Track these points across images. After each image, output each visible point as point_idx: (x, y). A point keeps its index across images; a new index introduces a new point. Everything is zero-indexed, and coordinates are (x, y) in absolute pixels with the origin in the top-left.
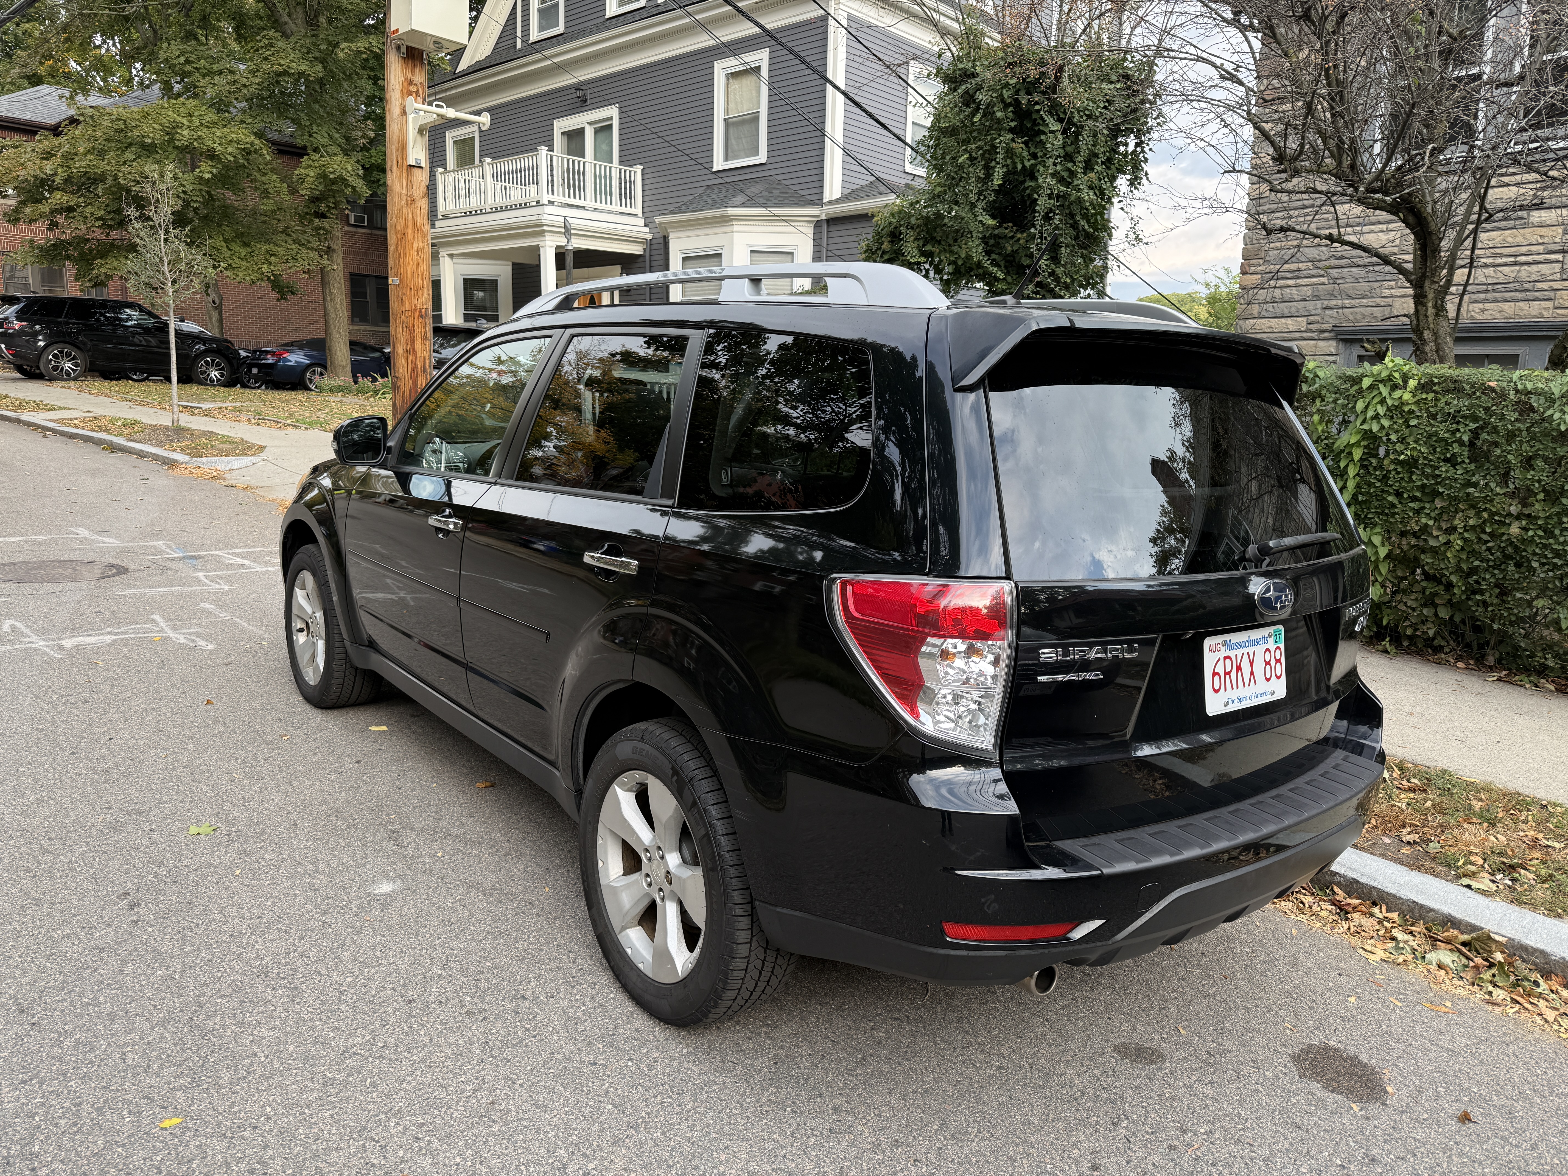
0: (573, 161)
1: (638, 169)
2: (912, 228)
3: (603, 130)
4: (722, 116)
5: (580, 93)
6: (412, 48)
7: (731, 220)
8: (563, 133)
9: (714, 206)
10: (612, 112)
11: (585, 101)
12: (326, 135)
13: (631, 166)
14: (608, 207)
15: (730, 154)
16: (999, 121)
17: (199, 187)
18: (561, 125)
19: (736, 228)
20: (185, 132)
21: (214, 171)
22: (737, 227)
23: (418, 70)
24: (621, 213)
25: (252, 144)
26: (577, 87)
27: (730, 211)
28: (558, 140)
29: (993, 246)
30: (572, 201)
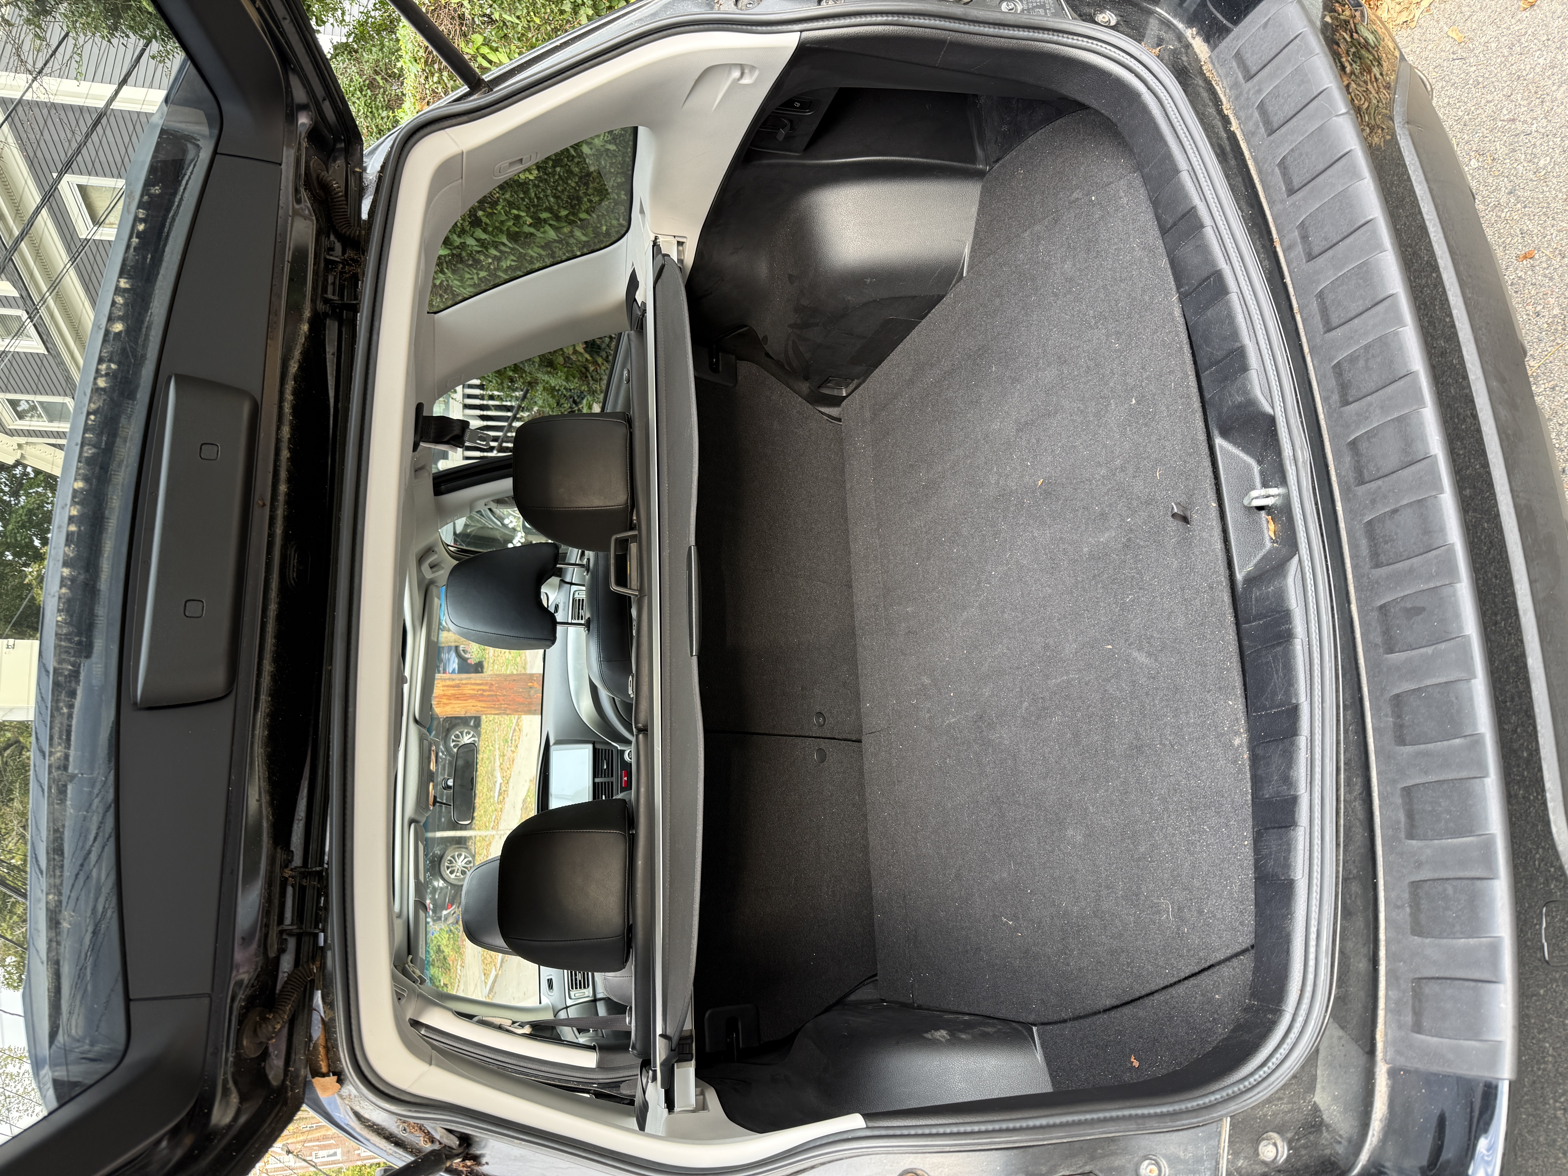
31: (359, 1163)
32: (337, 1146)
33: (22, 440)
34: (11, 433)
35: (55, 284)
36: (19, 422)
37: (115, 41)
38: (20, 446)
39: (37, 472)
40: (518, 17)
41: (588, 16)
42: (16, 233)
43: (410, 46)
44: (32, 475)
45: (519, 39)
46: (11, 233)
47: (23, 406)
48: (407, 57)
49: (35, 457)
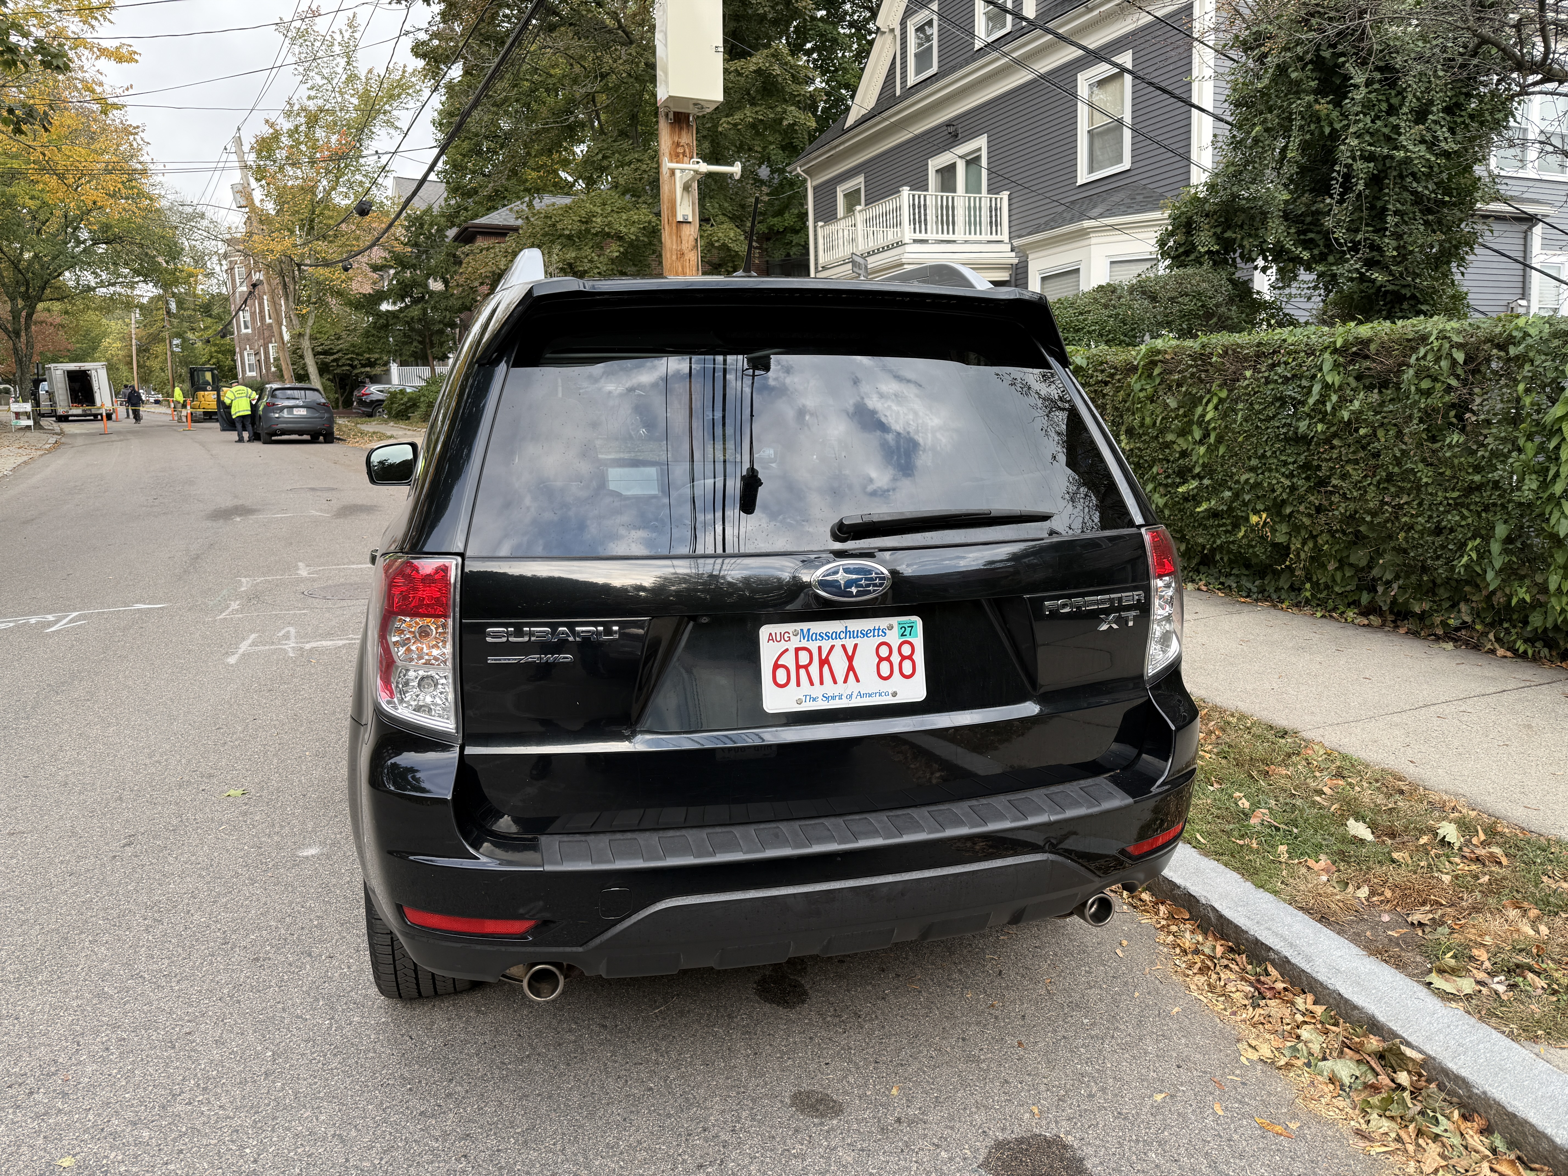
0: (947, 198)
1: (1005, 195)
2: (1207, 216)
3: (972, 162)
4: (1086, 128)
5: (951, 129)
6: (678, 113)
7: (1089, 233)
8: (937, 171)
9: (1072, 221)
10: (982, 142)
11: (957, 136)
12: (717, 206)
13: (998, 193)
14: (978, 237)
15: (1095, 165)
16: (1298, 83)
17: (610, 267)
18: (935, 163)
19: (1093, 241)
20: (599, 220)
21: (622, 249)
22: (1094, 239)
23: (684, 133)
24: (989, 242)
25: (650, 222)
26: (949, 124)
27: (1087, 224)
28: (932, 179)
29: (1310, 223)
30: (945, 237)
31: (237, 350)
32: (254, 329)
33: (898, 32)
34: (903, 23)
35: (1020, 63)
36: (913, 29)
37: (1226, 105)
38: (892, 30)
39: (871, 43)
40: (1241, 424)
41: (1248, 479)
42: (1060, 31)
43: (1214, 341)
44: (869, 38)
45: (1226, 427)
46: (1061, 26)
47: (929, 31)
48: (1205, 339)
49: (884, 44)
